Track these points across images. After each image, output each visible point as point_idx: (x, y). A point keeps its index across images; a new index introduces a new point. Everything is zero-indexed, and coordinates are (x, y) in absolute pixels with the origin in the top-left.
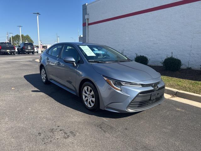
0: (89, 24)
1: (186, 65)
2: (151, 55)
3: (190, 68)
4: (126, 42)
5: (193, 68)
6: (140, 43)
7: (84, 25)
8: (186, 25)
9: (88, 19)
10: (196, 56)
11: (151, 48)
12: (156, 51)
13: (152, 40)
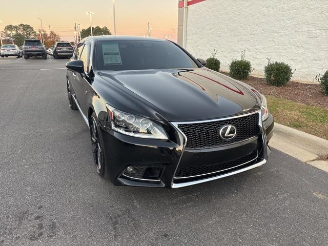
0: (189, 3)
7: (181, 4)
11: (303, 48)
12: (313, 52)
13: (306, 29)
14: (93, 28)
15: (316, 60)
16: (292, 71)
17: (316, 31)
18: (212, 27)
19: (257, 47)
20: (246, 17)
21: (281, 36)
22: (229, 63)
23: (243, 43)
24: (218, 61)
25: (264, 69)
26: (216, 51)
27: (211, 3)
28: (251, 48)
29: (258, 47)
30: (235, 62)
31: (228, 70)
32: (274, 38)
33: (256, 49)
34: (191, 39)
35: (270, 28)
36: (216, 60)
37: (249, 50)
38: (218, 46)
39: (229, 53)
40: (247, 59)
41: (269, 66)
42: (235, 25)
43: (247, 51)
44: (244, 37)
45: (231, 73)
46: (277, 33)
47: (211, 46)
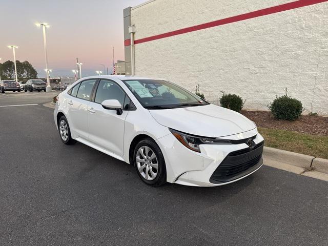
0: (135, 42)
1: (307, 110)
2: (245, 93)
3: (314, 115)
4: (202, 71)
5: (319, 114)
6: (226, 73)
7: (127, 43)
8: (306, 42)
9: (134, 33)
10: (324, 94)
11: (246, 82)
12: (255, 86)
13: (247, 67)
14: (18, 62)
15: (258, 92)
16: (243, 101)
17: (255, 69)
18: (161, 64)
20: (193, 56)
27: (159, 43)
29: (207, 82)
32: (221, 74)
35: (216, 66)
41: (223, 97)
42: (183, 63)
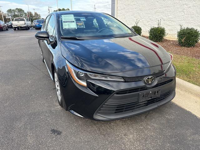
19: (170, 17)
21: (190, 7)
22: (149, 29)
23: (159, 14)
24: (140, 28)
25: (177, 33)
26: (138, 21)
28: (165, 18)
30: (153, 28)
31: (148, 35)
32: (184, 9)
33: (169, 18)
34: (121, 13)
36: (139, 27)
37: (163, 19)
38: (139, 17)
39: (148, 22)
40: (162, 26)
41: (181, 30)
43: (162, 20)
44: (160, 10)
45: (150, 37)
46: (186, 5)
47: (135, 17)
